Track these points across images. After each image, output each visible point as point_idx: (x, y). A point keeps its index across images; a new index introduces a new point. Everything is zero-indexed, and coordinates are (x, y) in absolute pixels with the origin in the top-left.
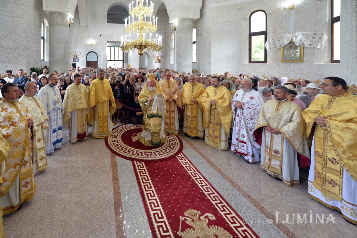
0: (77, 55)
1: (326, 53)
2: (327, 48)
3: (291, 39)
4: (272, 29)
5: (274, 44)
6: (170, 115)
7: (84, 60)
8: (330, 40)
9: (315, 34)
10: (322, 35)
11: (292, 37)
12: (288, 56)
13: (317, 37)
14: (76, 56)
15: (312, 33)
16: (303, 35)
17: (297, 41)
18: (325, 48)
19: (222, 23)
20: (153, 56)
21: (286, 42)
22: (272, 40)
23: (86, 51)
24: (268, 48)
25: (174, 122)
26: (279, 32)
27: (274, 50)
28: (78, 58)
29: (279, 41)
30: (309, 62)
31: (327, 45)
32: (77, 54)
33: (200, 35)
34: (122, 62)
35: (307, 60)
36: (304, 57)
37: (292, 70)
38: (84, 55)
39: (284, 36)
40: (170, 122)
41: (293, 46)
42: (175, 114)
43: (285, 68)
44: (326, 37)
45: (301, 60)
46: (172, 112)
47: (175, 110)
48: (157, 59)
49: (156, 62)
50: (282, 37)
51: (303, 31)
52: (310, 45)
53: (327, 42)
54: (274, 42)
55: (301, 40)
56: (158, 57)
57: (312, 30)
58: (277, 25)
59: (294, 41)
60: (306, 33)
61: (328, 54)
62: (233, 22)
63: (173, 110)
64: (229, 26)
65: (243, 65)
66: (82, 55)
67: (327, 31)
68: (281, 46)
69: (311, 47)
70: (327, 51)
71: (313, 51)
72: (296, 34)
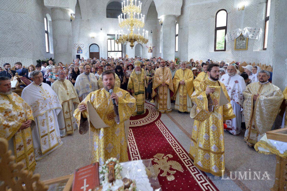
0: (81, 48)
1: (261, 43)
2: (261, 40)
3: (241, 32)
4: (230, 24)
5: (231, 36)
6: (163, 98)
7: (87, 52)
8: (264, 34)
9: (255, 29)
10: (259, 29)
11: (242, 31)
12: (238, 45)
13: (257, 31)
14: (79, 48)
15: (254, 28)
16: (248, 29)
17: (244, 34)
18: (260, 39)
19: (197, 19)
20: (146, 46)
21: (238, 35)
22: (230, 33)
23: (88, 43)
24: (227, 39)
25: (166, 103)
26: (234, 27)
27: (230, 41)
28: (82, 50)
29: (234, 34)
30: (251, 50)
31: (262, 37)
32: (80, 46)
33: (181, 29)
34: (121, 52)
35: (250, 48)
36: (248, 46)
37: (240, 56)
38: (87, 47)
39: (237, 30)
40: (163, 103)
41: (242, 38)
42: (167, 96)
43: (236, 55)
44: (261, 31)
45: (246, 48)
46: (165, 94)
47: (167, 92)
48: (150, 49)
49: (148, 52)
50: (236, 31)
51: (248, 27)
52: (252, 37)
53: (262, 35)
54: (230, 35)
55: (247, 34)
56: (150, 47)
57: (254, 26)
58: (233, 21)
59: (243, 34)
60: (250, 28)
61: (262, 44)
62: (204, 19)
63: (166, 93)
64: (202, 22)
65: (210, 53)
66: (85, 47)
67: (262, 27)
68: (235, 38)
69: (253, 39)
70: (261, 41)
71: (253, 42)
72: (244, 29)
